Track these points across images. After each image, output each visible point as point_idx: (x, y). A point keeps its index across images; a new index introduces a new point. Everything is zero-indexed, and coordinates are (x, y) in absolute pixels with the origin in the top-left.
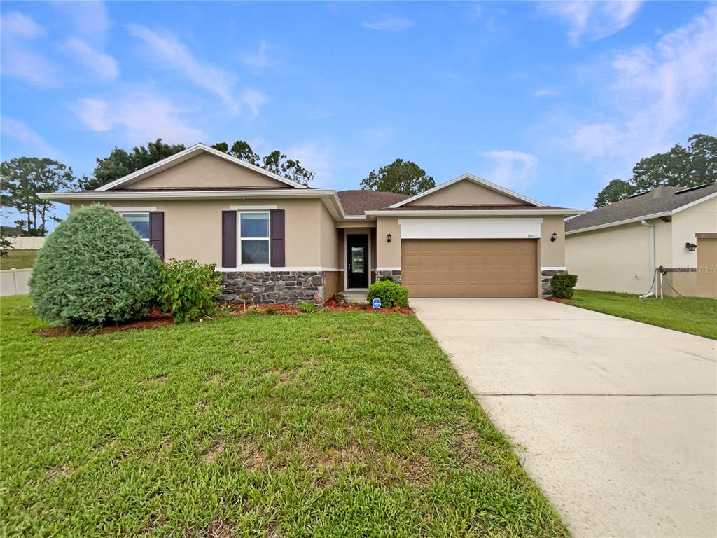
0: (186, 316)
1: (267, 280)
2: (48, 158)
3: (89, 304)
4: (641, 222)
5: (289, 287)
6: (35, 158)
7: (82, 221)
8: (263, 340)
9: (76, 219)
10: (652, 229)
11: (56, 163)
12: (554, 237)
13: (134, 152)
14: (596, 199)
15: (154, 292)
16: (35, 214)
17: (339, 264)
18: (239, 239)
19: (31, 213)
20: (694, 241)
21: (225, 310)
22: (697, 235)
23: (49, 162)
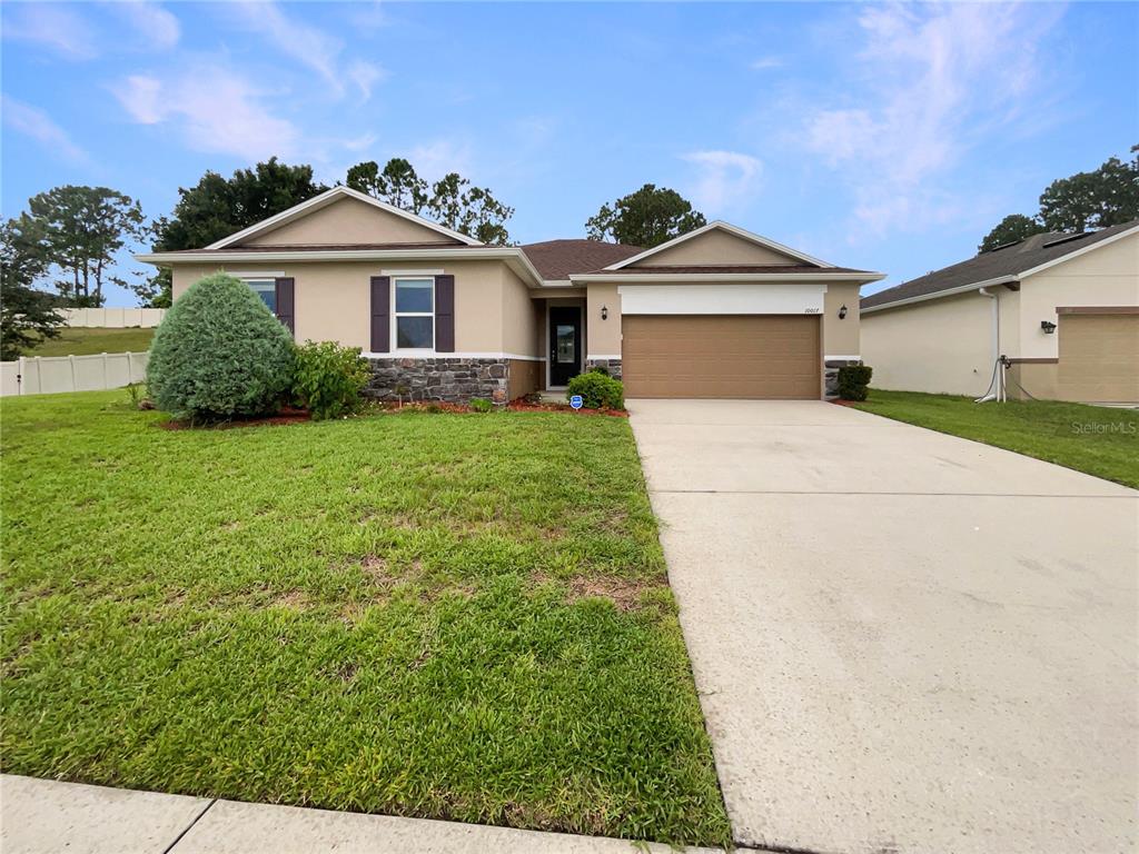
0: (327, 412)
1: (430, 369)
2: (105, 187)
3: (217, 393)
4: (978, 290)
5: (460, 379)
6: (85, 187)
7: (206, 294)
8: (420, 438)
9: (199, 291)
10: (994, 301)
11: (117, 195)
12: (844, 312)
13: (236, 178)
14: (979, 247)
15: (288, 380)
16: (85, 274)
17: (538, 350)
18: (394, 315)
19: (80, 272)
20: (1054, 319)
21: (374, 407)
22: (1059, 310)
23: (106, 193)
